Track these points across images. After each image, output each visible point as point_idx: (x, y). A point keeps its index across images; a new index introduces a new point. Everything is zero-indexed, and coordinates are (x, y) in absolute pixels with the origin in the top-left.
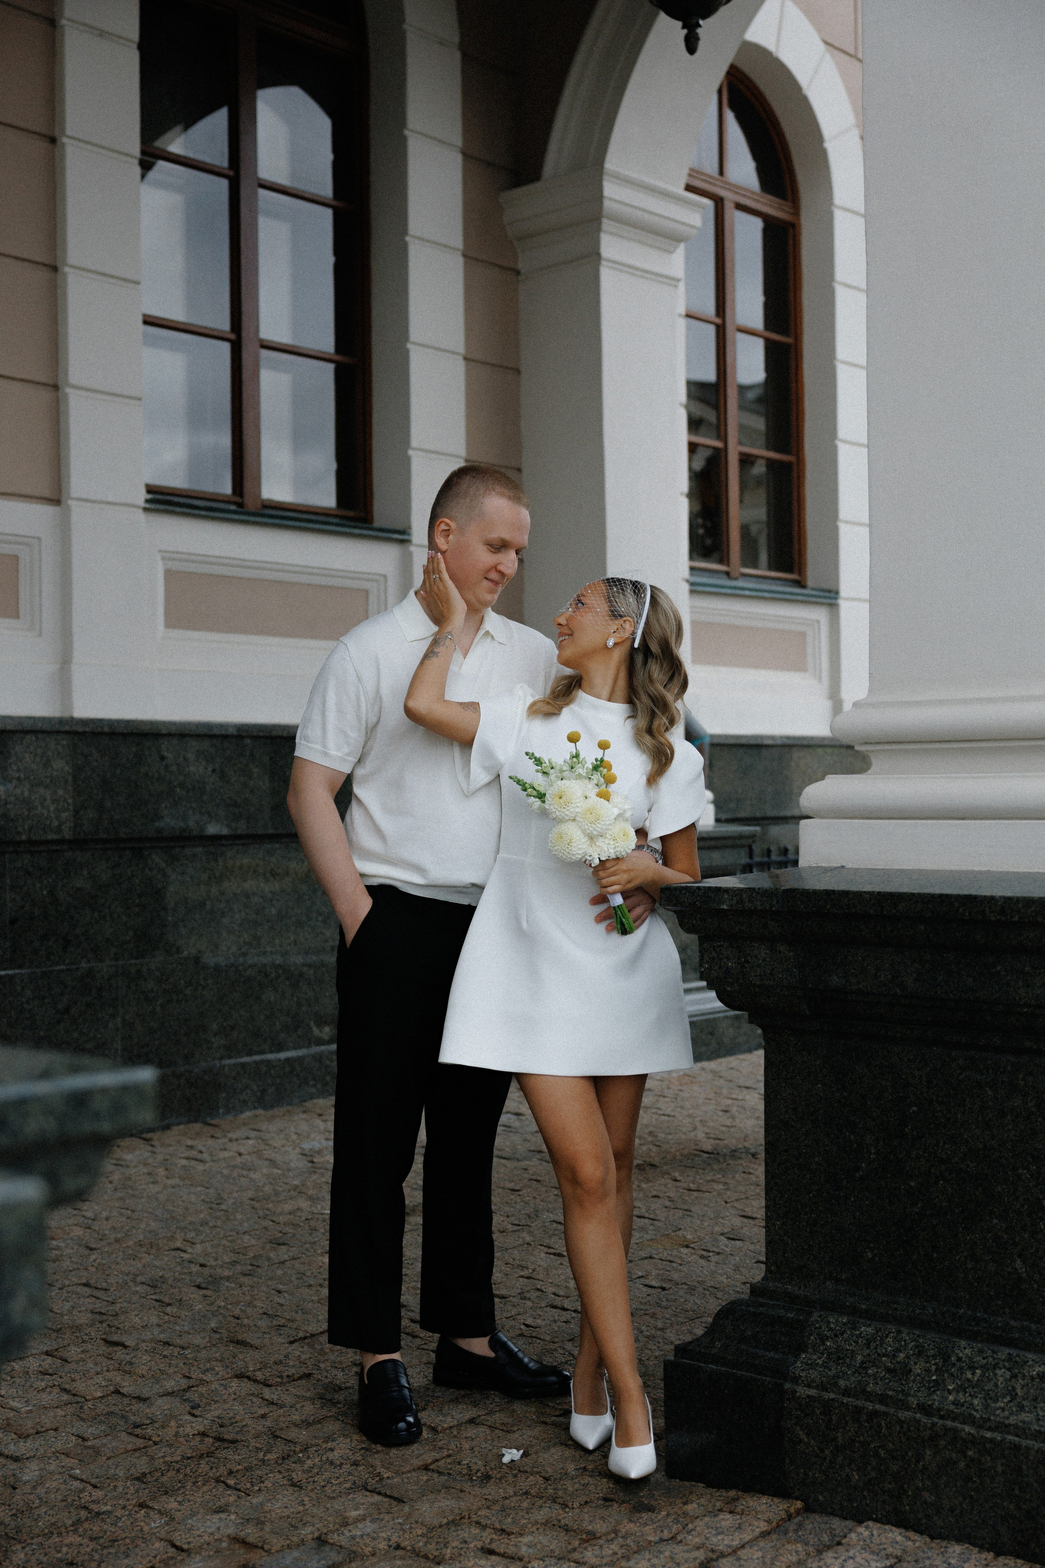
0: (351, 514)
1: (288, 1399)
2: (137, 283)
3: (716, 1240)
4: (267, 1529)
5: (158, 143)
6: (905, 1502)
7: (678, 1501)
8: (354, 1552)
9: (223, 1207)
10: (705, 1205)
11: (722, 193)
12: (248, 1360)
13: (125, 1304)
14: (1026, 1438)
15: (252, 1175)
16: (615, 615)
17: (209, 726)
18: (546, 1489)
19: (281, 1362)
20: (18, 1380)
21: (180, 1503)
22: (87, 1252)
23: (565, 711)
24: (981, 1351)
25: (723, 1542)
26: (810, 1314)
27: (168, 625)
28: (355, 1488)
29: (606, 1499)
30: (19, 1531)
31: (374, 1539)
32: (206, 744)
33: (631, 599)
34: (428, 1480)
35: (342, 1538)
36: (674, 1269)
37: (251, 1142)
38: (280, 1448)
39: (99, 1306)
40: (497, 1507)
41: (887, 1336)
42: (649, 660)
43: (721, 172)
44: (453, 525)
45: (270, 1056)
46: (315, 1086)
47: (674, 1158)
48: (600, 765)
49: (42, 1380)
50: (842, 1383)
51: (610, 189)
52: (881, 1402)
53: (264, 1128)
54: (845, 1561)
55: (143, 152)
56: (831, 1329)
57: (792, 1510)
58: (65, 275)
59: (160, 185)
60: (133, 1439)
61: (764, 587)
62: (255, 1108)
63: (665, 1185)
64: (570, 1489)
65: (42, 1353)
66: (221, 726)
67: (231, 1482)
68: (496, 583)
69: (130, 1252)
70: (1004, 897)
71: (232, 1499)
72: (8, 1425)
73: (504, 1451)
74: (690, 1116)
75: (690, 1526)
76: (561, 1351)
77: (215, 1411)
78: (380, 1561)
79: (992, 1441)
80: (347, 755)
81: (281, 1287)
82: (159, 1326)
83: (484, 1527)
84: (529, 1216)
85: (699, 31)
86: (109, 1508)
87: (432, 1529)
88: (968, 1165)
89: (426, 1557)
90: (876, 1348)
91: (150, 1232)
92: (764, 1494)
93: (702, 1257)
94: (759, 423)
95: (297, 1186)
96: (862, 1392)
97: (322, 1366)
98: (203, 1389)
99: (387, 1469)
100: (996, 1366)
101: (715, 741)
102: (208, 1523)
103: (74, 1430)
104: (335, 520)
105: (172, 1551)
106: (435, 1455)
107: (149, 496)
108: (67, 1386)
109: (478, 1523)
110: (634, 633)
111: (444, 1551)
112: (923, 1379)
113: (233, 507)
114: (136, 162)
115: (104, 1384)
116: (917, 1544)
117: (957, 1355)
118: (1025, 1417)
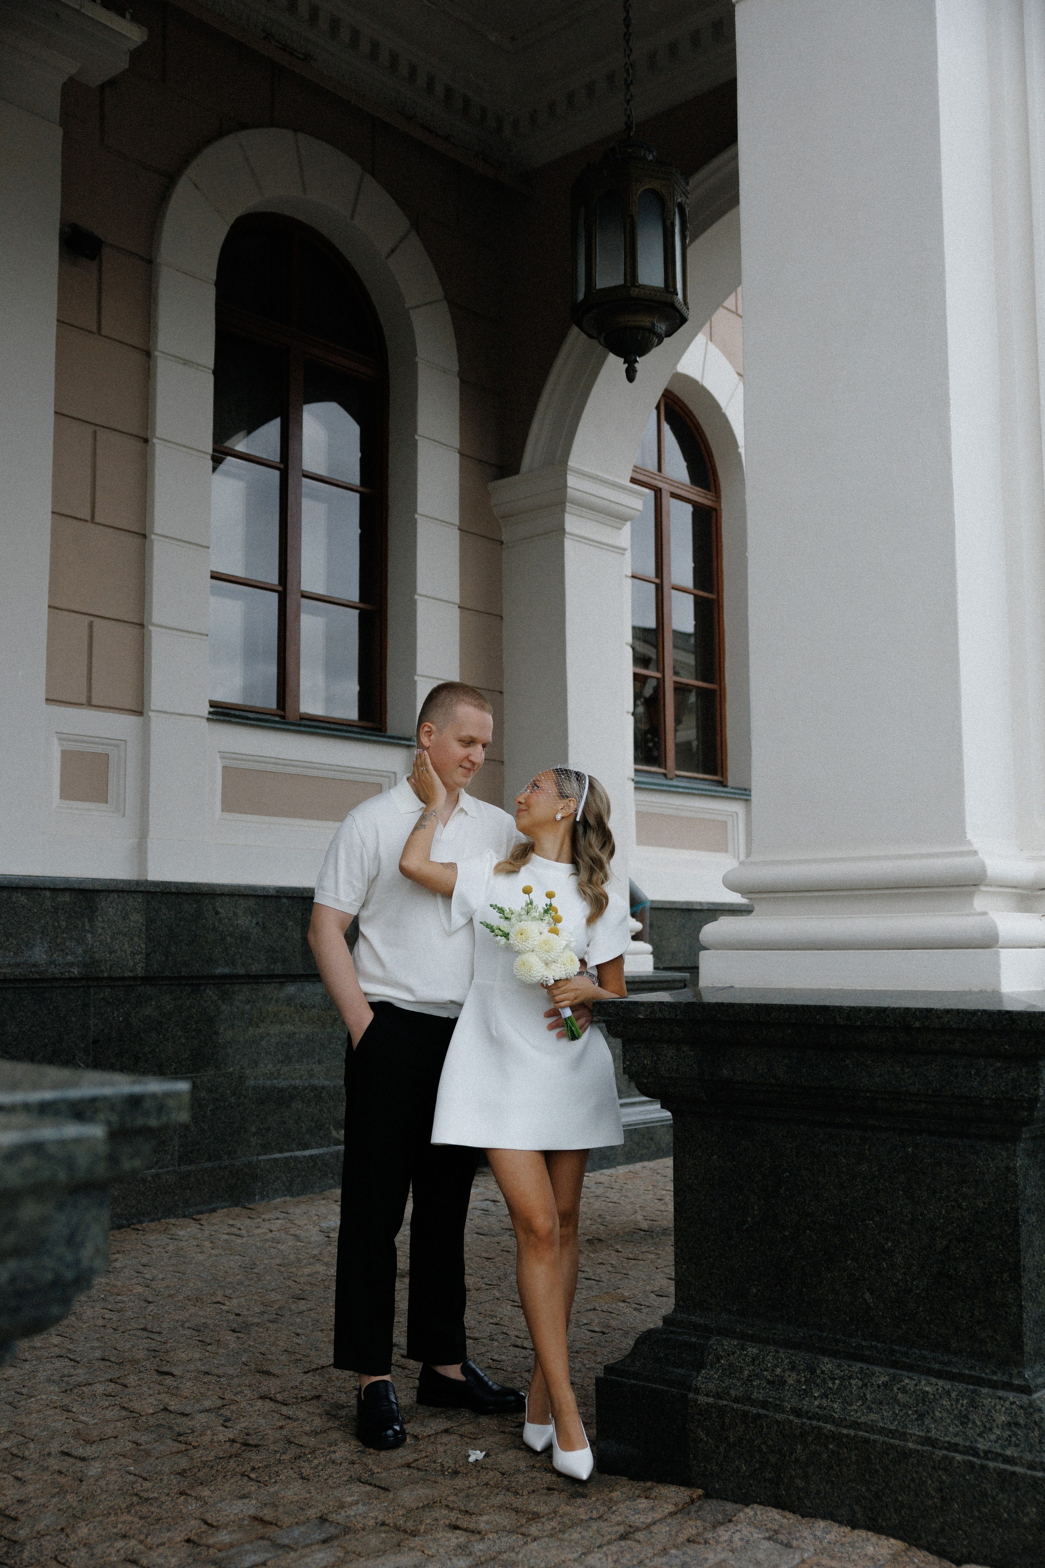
0: (370, 725)
1: (301, 1415)
2: (208, 548)
3: (647, 1297)
4: (281, 1509)
5: (228, 444)
6: (782, 1487)
7: (606, 1490)
8: (349, 1528)
9: (256, 1271)
10: (640, 1270)
11: (660, 485)
12: (271, 1386)
13: (174, 1344)
14: (874, 1433)
15: (279, 1246)
16: (563, 796)
17: (253, 888)
18: (502, 1481)
19: (297, 1387)
20: (87, 1401)
21: (212, 1492)
22: (145, 1305)
23: (523, 869)
24: (839, 1366)
25: (639, 1520)
26: (709, 1338)
27: (223, 810)
28: (351, 1480)
29: (549, 1489)
30: (84, 1512)
31: (365, 1517)
32: (252, 902)
33: (575, 785)
34: (409, 1475)
35: (339, 1517)
36: (613, 1318)
37: (280, 1221)
38: (293, 1451)
39: (153, 1345)
40: (462, 1495)
41: (768, 1355)
42: (588, 831)
43: (660, 470)
44: (434, 727)
45: (298, 1153)
46: (333, 1178)
47: (617, 1235)
48: (549, 909)
49: (107, 1400)
50: (733, 1393)
51: (572, 481)
52: (763, 1408)
53: (291, 1211)
54: (734, 1533)
55: (214, 450)
56: (724, 1350)
57: (695, 1496)
58: (152, 541)
59: (227, 474)
60: (176, 1444)
61: (695, 786)
62: (285, 1196)
63: (609, 1255)
64: (522, 1481)
65: (107, 1380)
66: (264, 888)
67: (253, 1476)
68: (470, 770)
69: (180, 1304)
70: (850, 1007)
71: (253, 1488)
72: (79, 1433)
73: (470, 1452)
74: (632, 1203)
75: (614, 1508)
76: (520, 1379)
77: (243, 1424)
78: (369, 1534)
79: (848, 1436)
80: (354, 900)
81: (299, 1331)
82: (201, 1360)
83: (452, 1509)
84: (500, 1278)
85: (636, 365)
86: (156, 1495)
87: (410, 1511)
88: (828, 1218)
89: (405, 1531)
90: (759, 1365)
91: (197, 1289)
92: (673, 1484)
93: (635, 1309)
94: (690, 659)
95: (315, 1256)
96: (747, 1399)
97: (329, 1390)
98: (234, 1407)
99: (378, 1466)
100: (850, 1377)
101: (655, 906)
102: (234, 1507)
103: (130, 1438)
104: (355, 729)
105: (204, 1527)
106: (415, 1456)
107: (212, 710)
108: (126, 1405)
109: (447, 1506)
110: (576, 810)
111: (419, 1527)
112: (795, 1388)
113: (277, 719)
114: (209, 457)
115: (155, 1403)
116: (791, 1521)
117: (821, 1369)
118: (873, 1416)
